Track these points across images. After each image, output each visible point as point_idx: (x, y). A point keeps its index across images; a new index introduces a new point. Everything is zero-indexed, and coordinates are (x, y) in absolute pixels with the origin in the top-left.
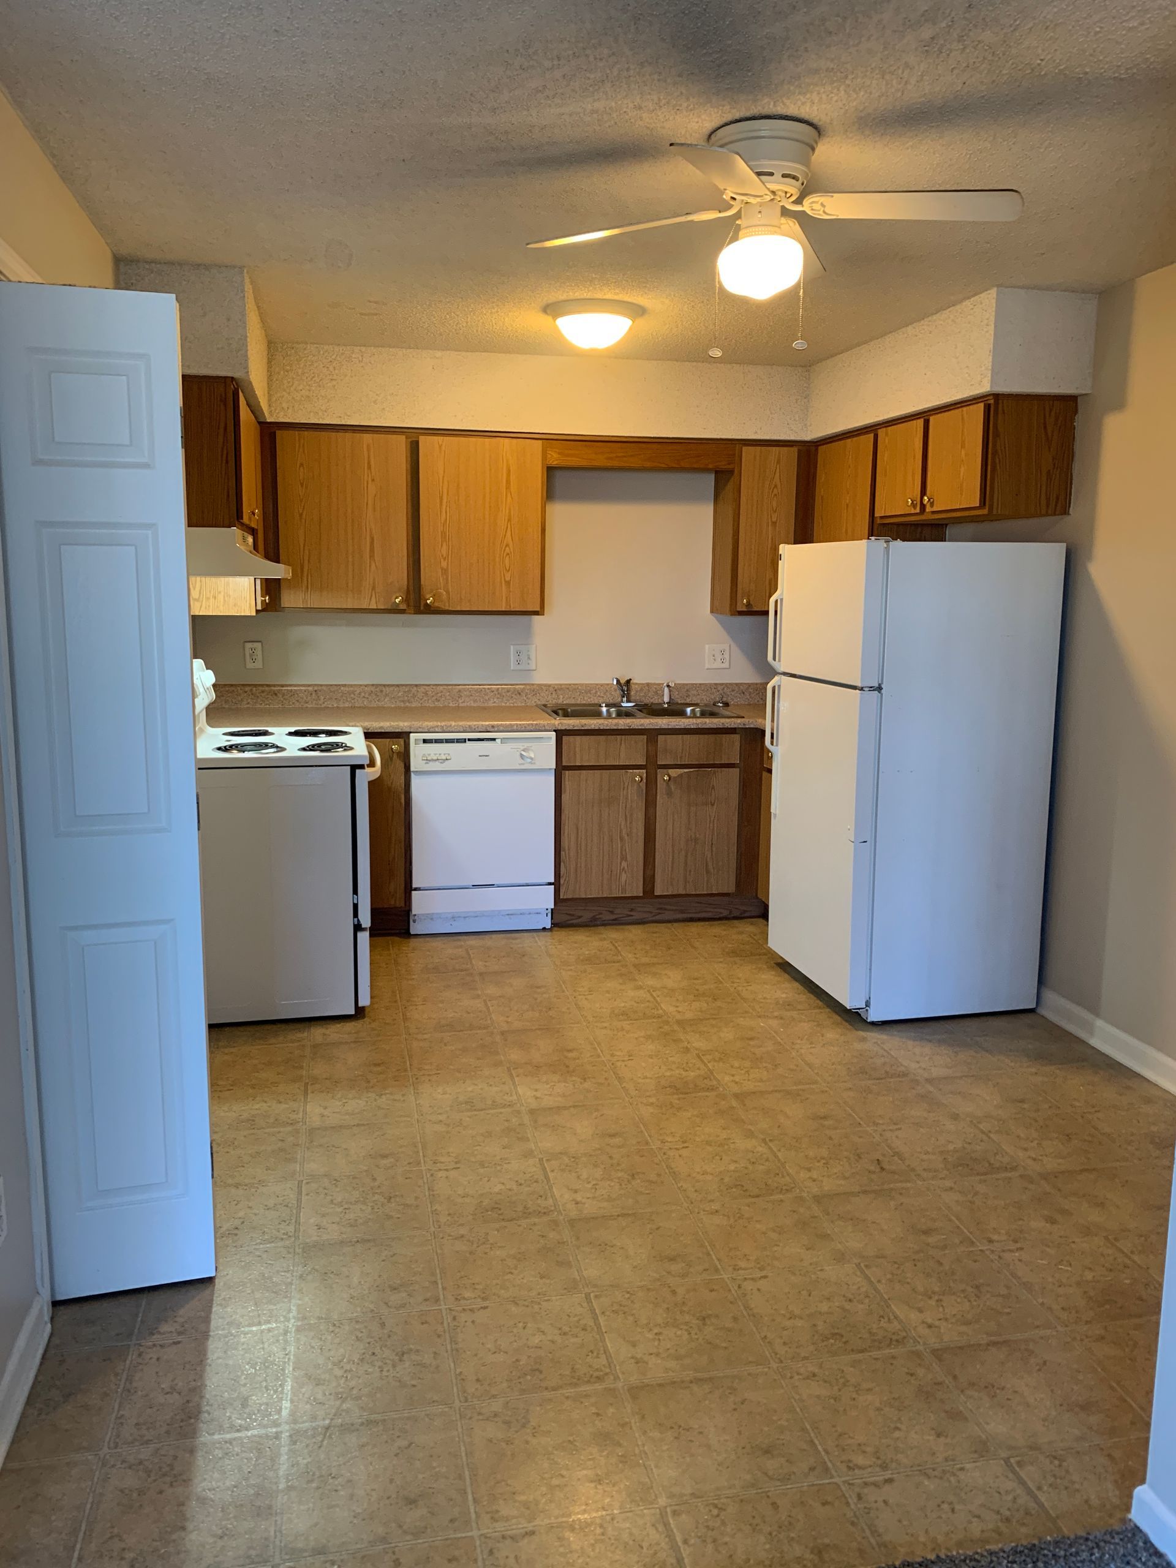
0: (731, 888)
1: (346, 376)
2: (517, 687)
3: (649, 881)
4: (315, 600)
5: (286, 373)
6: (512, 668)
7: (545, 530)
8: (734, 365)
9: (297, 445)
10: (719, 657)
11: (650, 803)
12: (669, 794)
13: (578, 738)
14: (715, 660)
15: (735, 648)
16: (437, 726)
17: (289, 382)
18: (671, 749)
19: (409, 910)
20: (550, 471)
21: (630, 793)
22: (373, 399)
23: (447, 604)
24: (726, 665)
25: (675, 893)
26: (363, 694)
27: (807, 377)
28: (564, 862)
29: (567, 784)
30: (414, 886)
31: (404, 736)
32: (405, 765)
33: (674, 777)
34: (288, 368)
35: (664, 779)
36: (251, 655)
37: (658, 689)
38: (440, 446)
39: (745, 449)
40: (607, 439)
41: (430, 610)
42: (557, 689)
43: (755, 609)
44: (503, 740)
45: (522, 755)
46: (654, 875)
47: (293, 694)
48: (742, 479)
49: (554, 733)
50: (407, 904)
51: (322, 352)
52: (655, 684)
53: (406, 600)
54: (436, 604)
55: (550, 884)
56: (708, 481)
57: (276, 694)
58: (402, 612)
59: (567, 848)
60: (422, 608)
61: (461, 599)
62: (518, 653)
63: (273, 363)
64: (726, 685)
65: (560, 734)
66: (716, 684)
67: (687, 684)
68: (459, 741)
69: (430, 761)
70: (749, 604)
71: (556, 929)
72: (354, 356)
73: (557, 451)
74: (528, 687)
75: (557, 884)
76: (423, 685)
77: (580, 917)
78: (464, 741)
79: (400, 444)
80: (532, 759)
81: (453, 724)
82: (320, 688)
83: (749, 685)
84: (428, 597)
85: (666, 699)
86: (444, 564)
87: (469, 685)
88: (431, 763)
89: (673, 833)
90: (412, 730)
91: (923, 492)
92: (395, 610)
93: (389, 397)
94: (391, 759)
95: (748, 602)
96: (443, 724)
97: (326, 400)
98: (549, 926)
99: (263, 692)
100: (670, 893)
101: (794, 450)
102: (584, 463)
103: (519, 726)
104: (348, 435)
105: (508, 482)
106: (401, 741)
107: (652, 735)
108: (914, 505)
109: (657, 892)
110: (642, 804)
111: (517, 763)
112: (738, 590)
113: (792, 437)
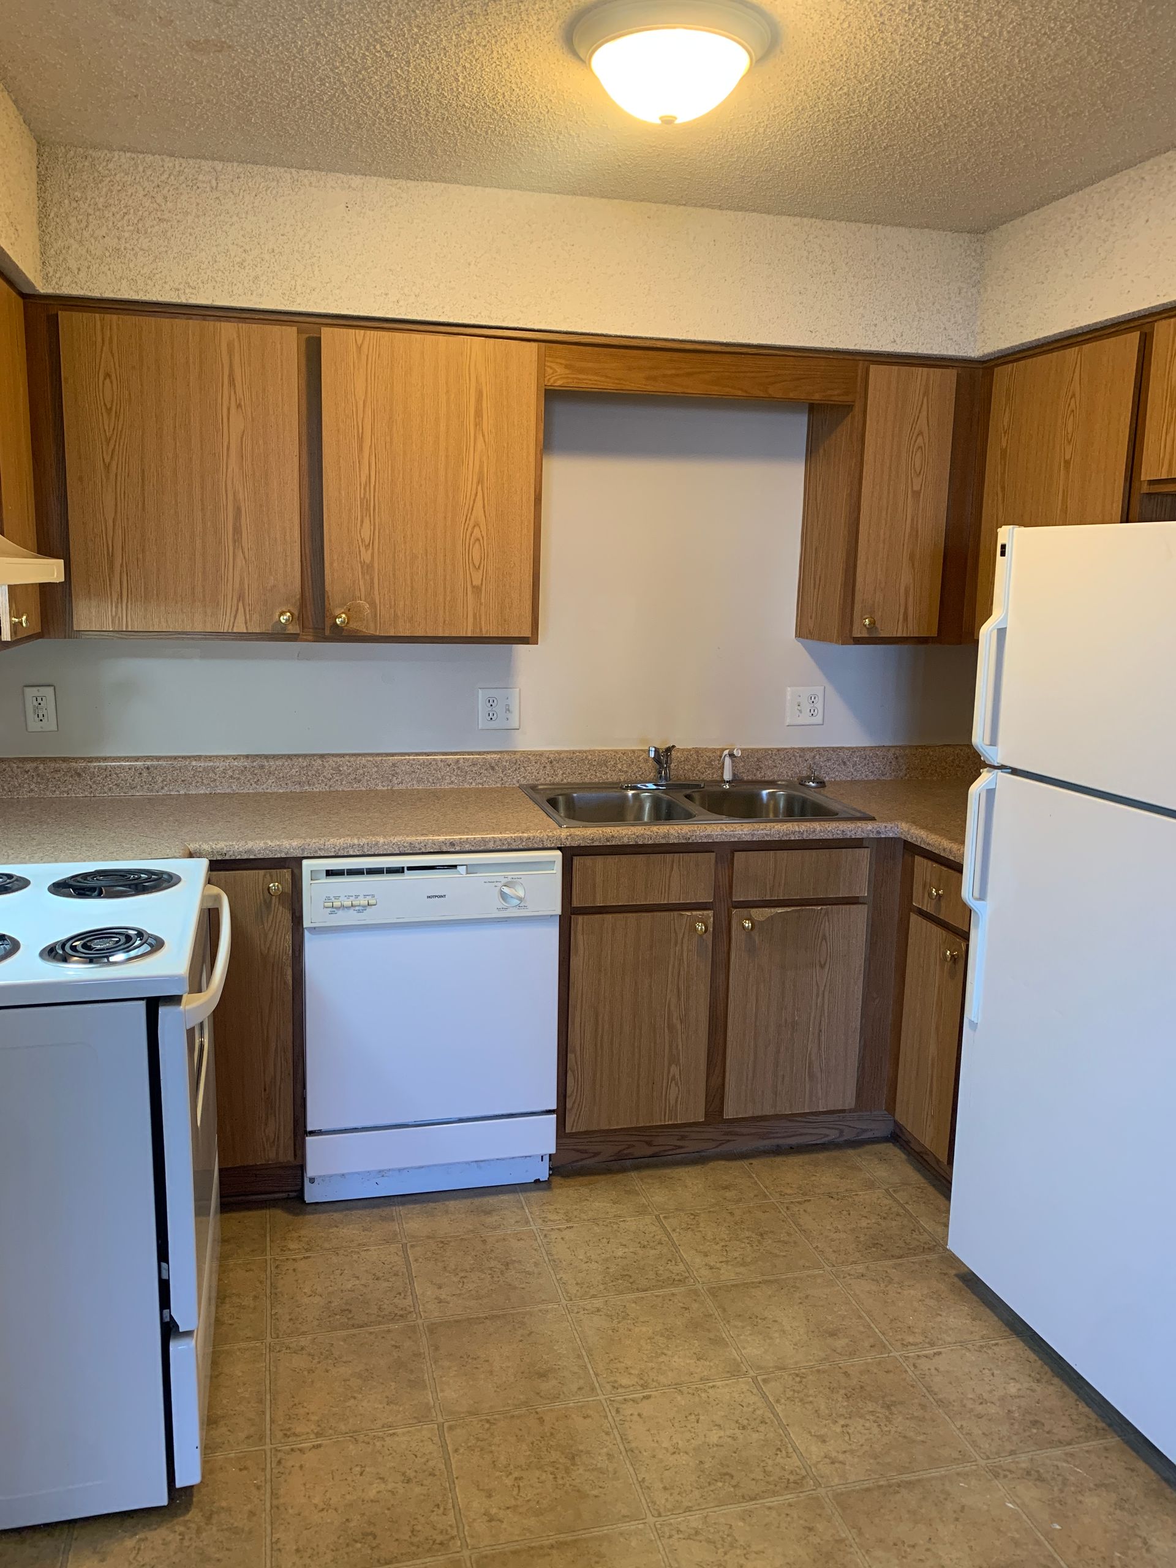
0: (850, 1102)
1: (187, 213)
2: (489, 756)
3: (715, 1097)
4: (135, 618)
5: (74, 204)
6: (480, 727)
7: (540, 500)
8: (861, 225)
9: (99, 339)
10: (806, 706)
11: (720, 966)
12: (752, 950)
13: (600, 859)
14: (800, 711)
15: (830, 689)
16: (352, 846)
17: (80, 222)
18: (756, 875)
19: (302, 1168)
20: (552, 396)
21: (685, 948)
22: (238, 260)
23: (372, 625)
24: (818, 719)
25: (758, 1113)
26: (230, 773)
27: (979, 251)
28: (573, 1072)
29: (580, 939)
30: (309, 1128)
31: (291, 865)
32: (293, 914)
33: (761, 923)
34: (78, 194)
35: (744, 927)
36: (36, 709)
37: (715, 758)
38: (359, 348)
39: (873, 368)
40: (648, 344)
41: (341, 635)
42: (553, 760)
43: (883, 635)
44: (471, 869)
45: (503, 895)
46: (723, 1085)
47: (108, 773)
48: (868, 422)
49: (559, 853)
50: (299, 1153)
51: (141, 169)
52: (706, 750)
53: (300, 618)
54: (353, 625)
55: (550, 1111)
56: (798, 425)
57: (79, 775)
58: (293, 638)
59: (578, 1049)
60: (327, 633)
61: (396, 615)
62: (491, 702)
63: (48, 184)
64: (819, 750)
65: (570, 854)
66: (802, 750)
67: (757, 750)
68: (391, 871)
69: (338, 908)
70: (873, 627)
71: (557, 1180)
72: (201, 177)
73: (563, 362)
74: (507, 757)
75: (561, 1112)
76: (333, 755)
77: (596, 1154)
78: (400, 870)
79: (289, 339)
80: (521, 899)
81: (381, 840)
82: (155, 763)
83: (853, 750)
84: (337, 612)
85: (727, 776)
86: (366, 556)
87: (409, 754)
88: (340, 912)
89: (756, 1013)
90: (305, 855)
92: (279, 635)
93: (267, 257)
94: (268, 905)
95: (873, 623)
96: (364, 841)
97: (151, 258)
98: (544, 1176)
99: (57, 771)
100: (749, 1114)
101: (952, 374)
102: (609, 385)
103: (498, 843)
104: (193, 324)
105: (479, 413)
106: (287, 874)
107: (726, 851)
109: (729, 1113)
110: (706, 969)
111: (493, 908)
112: (858, 607)
113: (951, 351)
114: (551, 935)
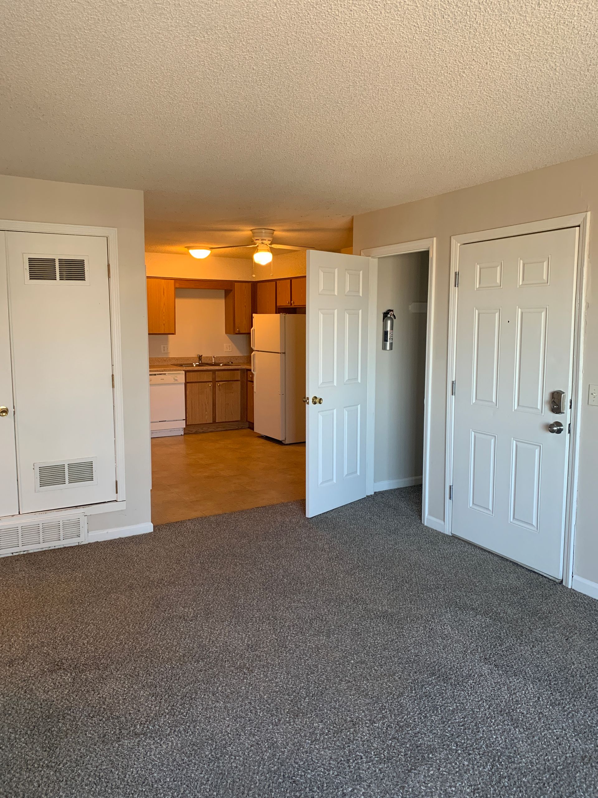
0: (239, 419)
2: (164, 358)
3: (214, 417)
7: (175, 307)
10: (228, 348)
11: (214, 392)
12: (220, 390)
13: (191, 373)
15: (233, 345)
18: (220, 376)
20: (176, 288)
21: (207, 389)
24: (231, 350)
25: (222, 421)
28: (188, 413)
33: (221, 385)
35: (218, 385)
37: (210, 358)
39: (236, 284)
42: (177, 359)
43: (245, 332)
44: (168, 374)
45: (174, 379)
46: (216, 415)
48: (235, 293)
49: (184, 372)
55: (184, 420)
56: (223, 293)
59: (188, 408)
62: (164, 347)
64: (232, 357)
65: (186, 372)
66: (228, 357)
67: (219, 356)
70: (239, 331)
71: (185, 435)
73: (178, 283)
75: (186, 420)
77: (193, 431)
78: (155, 375)
80: (177, 380)
83: (238, 357)
85: (213, 362)
89: (221, 402)
91: (291, 300)
98: (183, 434)
100: (220, 421)
101: (250, 284)
105: (164, 292)
107: (214, 371)
108: (289, 304)
109: (217, 421)
110: (212, 393)
111: (172, 381)
112: (236, 327)
113: (250, 280)
114: (184, 386)
